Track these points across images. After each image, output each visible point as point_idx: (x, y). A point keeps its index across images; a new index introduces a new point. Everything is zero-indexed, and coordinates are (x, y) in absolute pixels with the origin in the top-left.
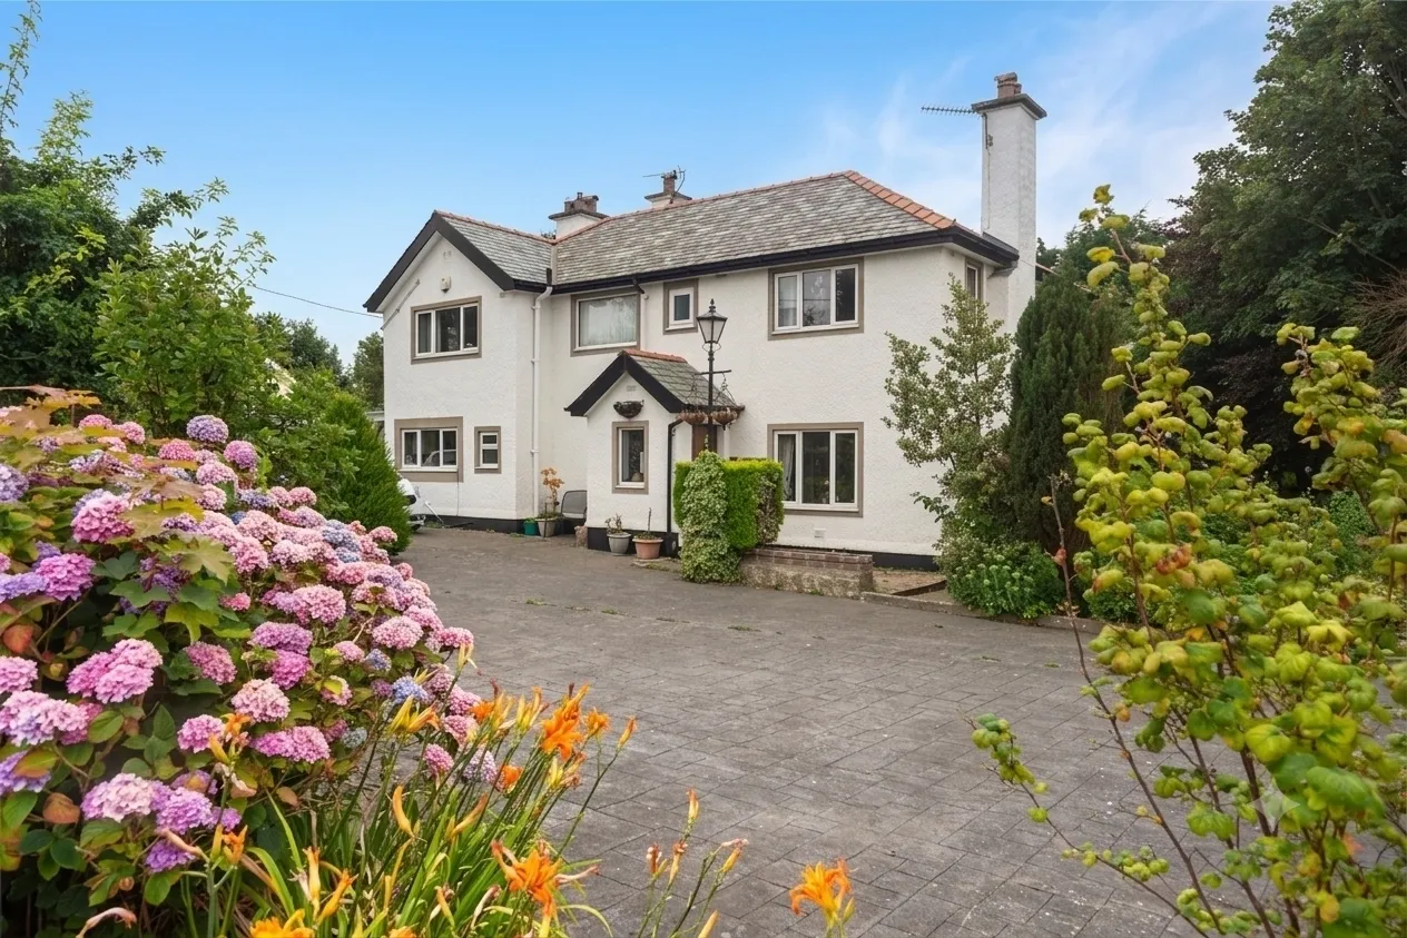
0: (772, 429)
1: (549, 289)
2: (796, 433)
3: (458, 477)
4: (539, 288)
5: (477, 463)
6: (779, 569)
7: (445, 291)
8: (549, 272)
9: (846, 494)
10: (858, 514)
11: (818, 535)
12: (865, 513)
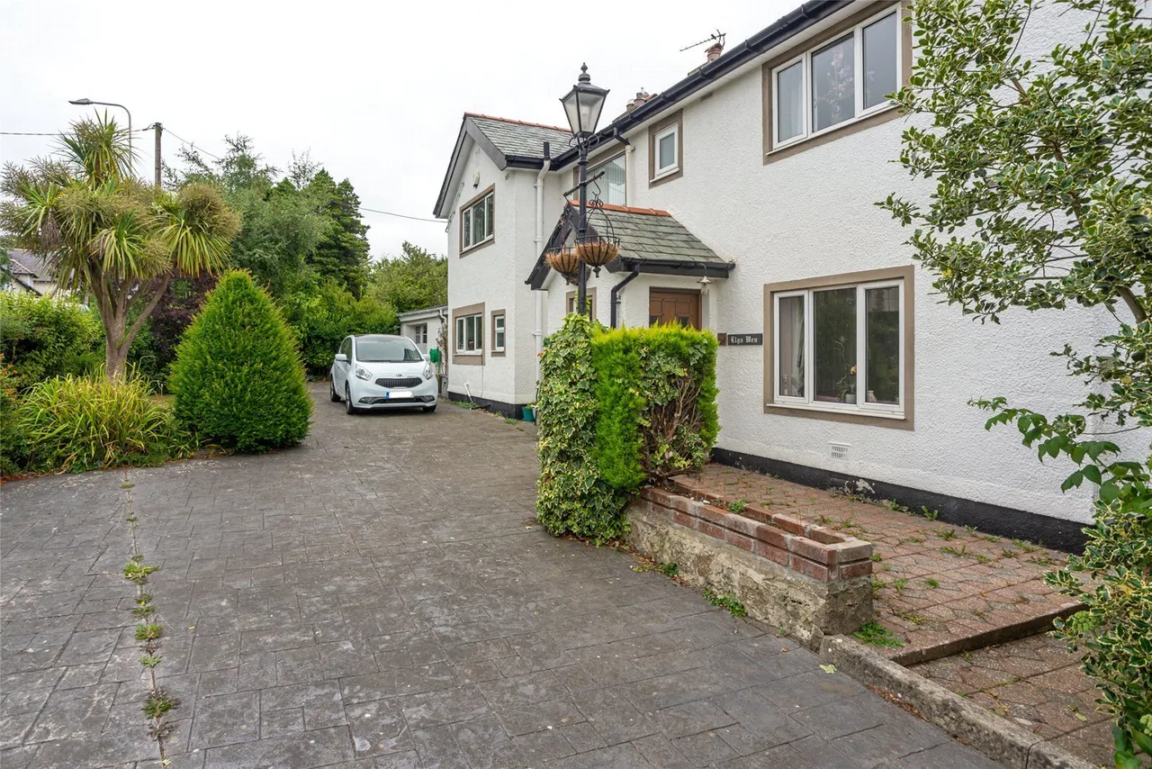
0: (771, 292)
1: (547, 164)
2: (805, 293)
3: (481, 360)
4: (538, 164)
5: (493, 347)
6: (675, 532)
7: (476, 186)
8: (546, 146)
9: (884, 388)
10: (906, 424)
11: (838, 452)
12: (918, 422)
